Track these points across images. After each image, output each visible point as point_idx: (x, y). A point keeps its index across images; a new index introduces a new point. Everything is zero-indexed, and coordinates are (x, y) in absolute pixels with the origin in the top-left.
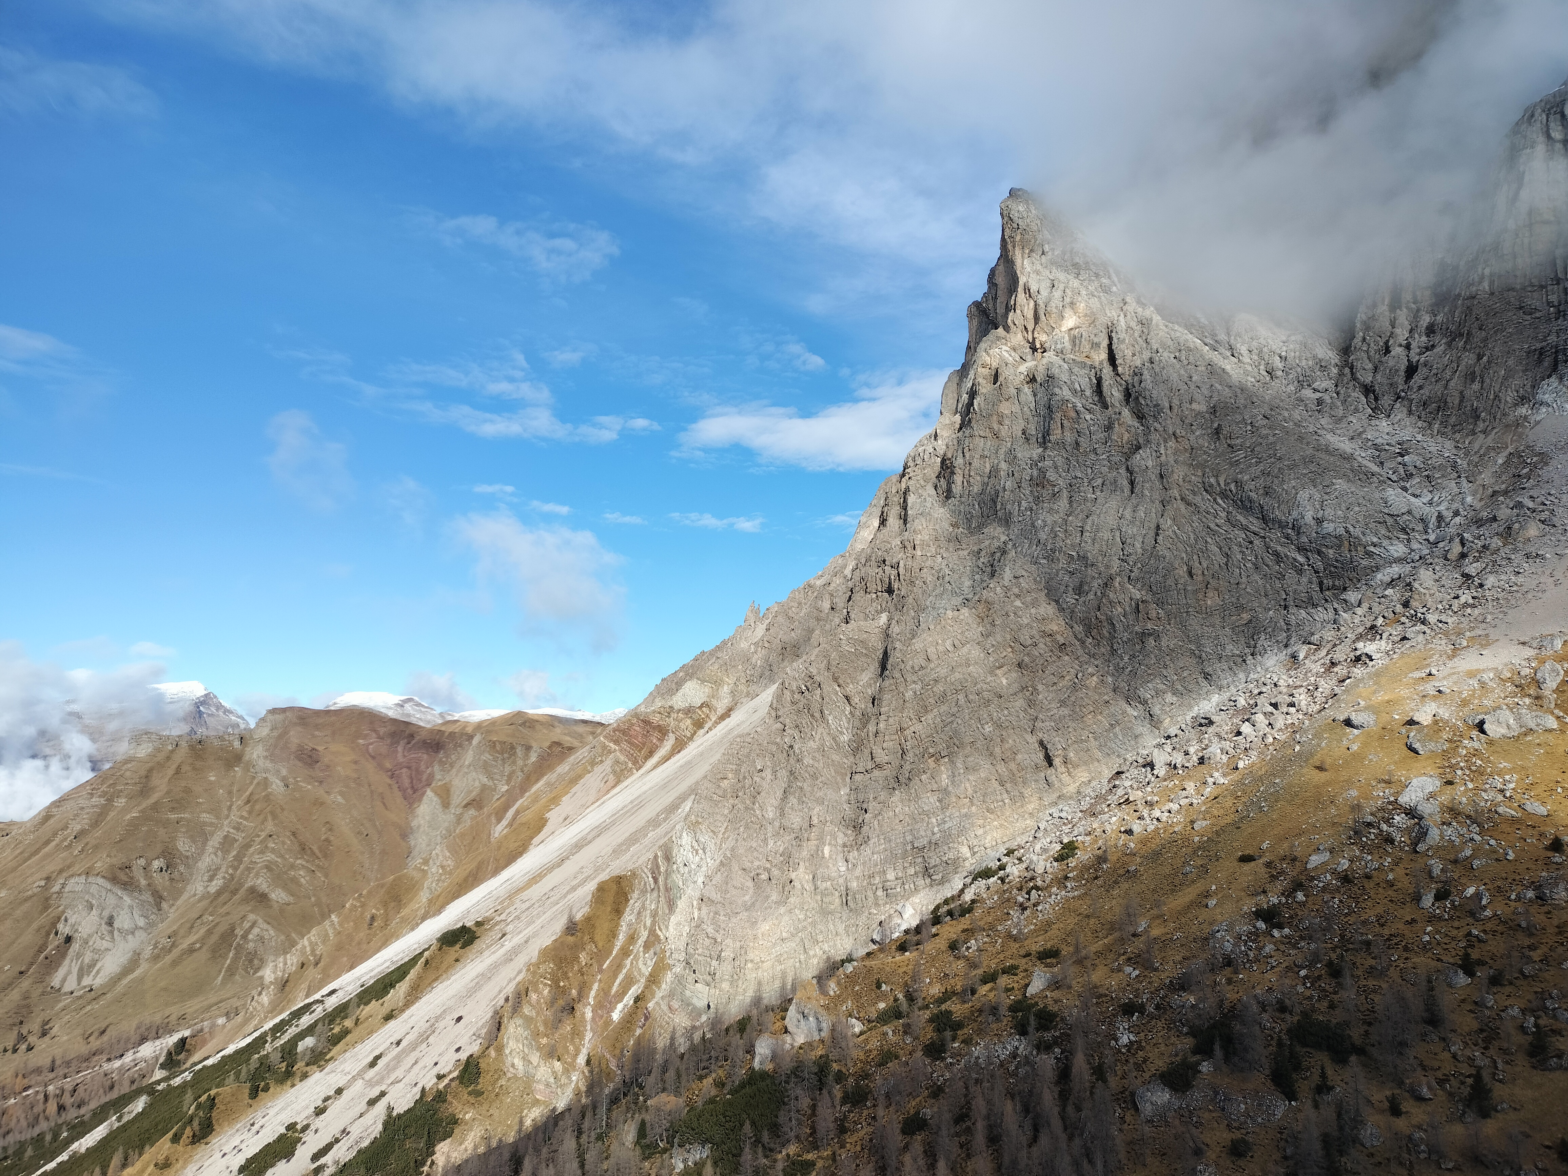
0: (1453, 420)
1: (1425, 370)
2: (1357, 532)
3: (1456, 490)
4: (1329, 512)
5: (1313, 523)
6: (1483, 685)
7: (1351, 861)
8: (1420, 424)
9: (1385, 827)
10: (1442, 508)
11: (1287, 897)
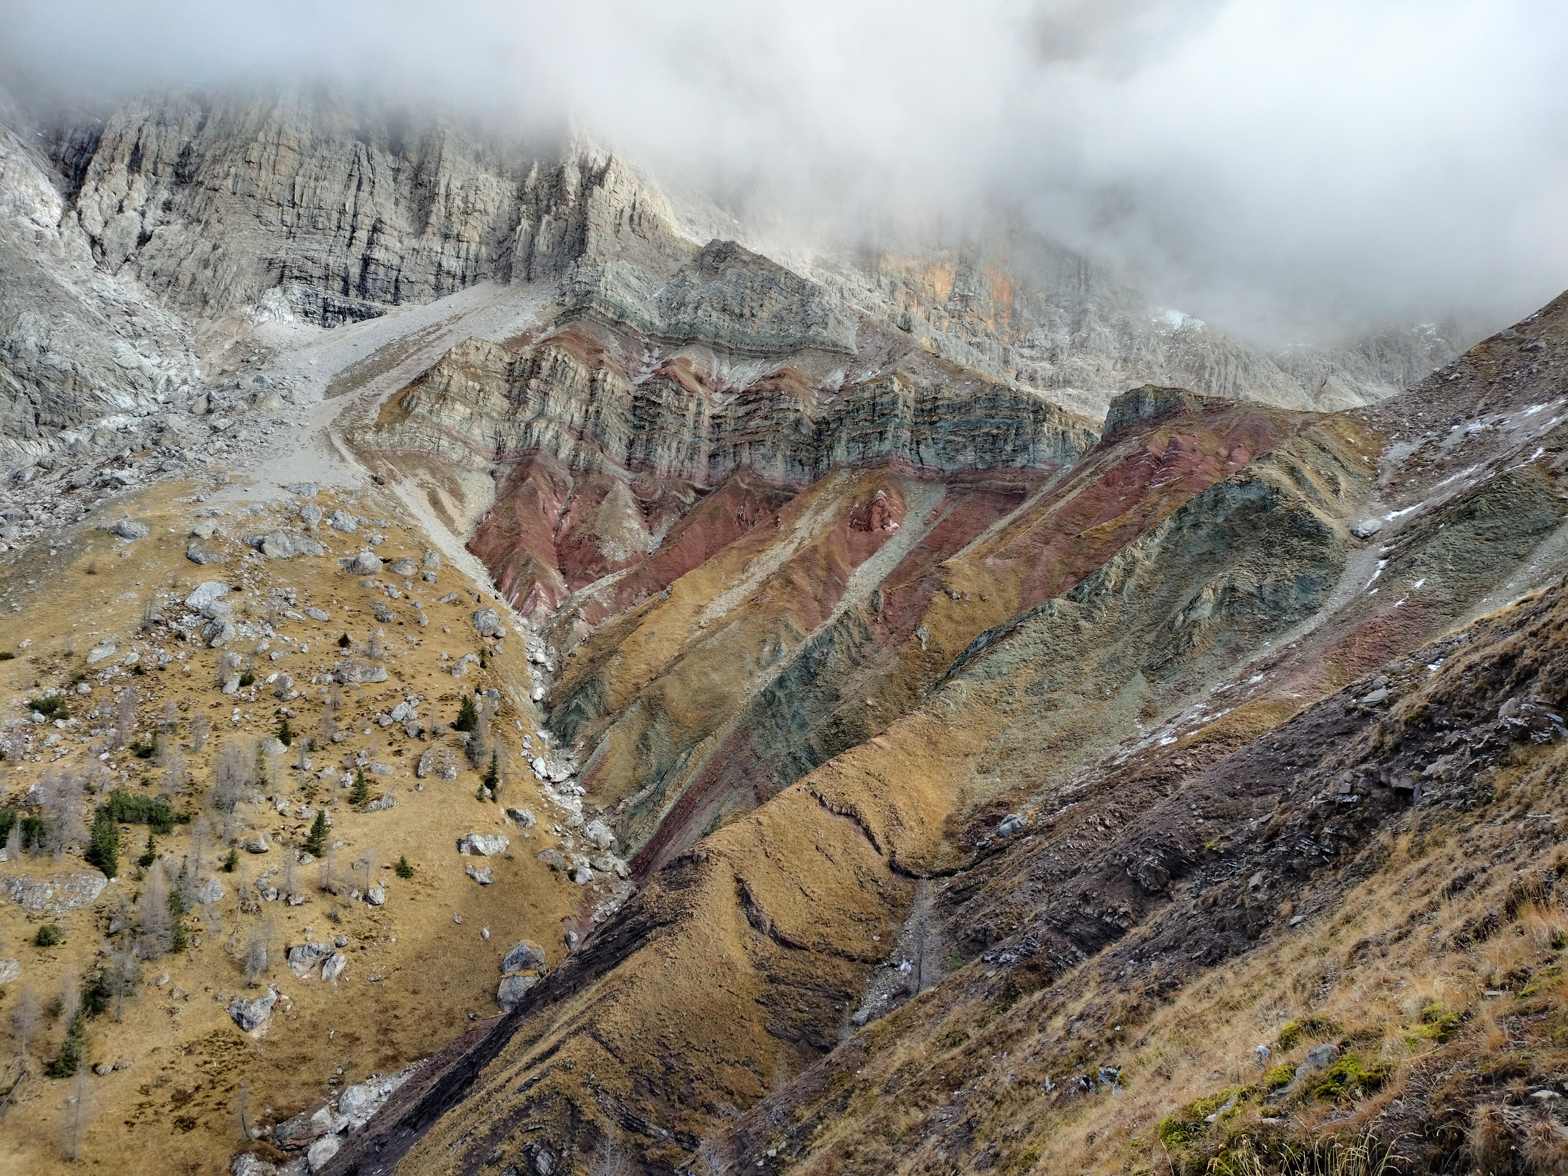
0: (181, 298)
1: (159, 242)
2: (85, 372)
3: (184, 361)
4: (56, 343)
5: (35, 350)
6: (255, 513)
7: (142, 655)
8: (147, 292)
9: (174, 625)
10: (172, 373)
11: (68, 689)
